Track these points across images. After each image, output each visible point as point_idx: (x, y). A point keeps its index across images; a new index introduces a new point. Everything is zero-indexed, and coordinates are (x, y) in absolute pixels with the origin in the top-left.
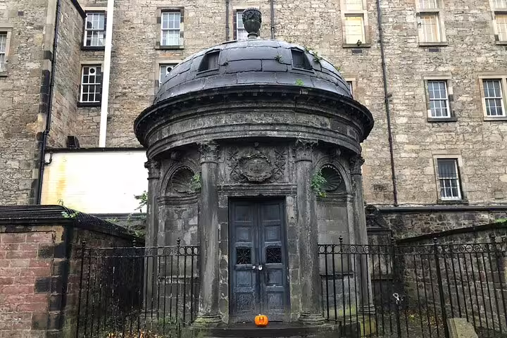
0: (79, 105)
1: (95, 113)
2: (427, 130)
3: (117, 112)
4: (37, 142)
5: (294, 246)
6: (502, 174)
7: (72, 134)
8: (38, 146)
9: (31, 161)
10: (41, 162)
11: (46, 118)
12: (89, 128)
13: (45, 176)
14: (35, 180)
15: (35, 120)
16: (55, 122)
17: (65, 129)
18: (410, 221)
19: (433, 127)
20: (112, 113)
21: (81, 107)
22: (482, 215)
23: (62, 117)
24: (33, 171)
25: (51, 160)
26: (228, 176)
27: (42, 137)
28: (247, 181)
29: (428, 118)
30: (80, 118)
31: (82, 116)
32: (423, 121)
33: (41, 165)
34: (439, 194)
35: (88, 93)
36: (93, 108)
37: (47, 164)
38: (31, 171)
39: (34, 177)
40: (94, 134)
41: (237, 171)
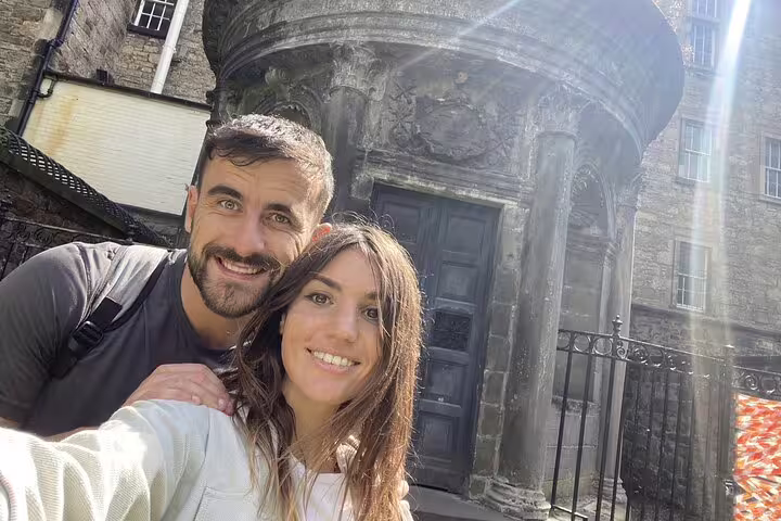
0: (131, 29)
1: (155, 49)
2: (673, 194)
3: (191, 56)
4: (33, 54)
5: (504, 320)
6: (772, 287)
7: (106, 68)
8: (35, 61)
9: (13, 85)
10: (32, 91)
11: (60, 21)
12: (139, 69)
13: (34, 115)
14: (13, 118)
15: (39, 18)
16: (76, 34)
17: (95, 55)
18: (647, 329)
19: (683, 192)
20: (182, 54)
21: (134, 32)
22: (764, 343)
23: (94, 34)
24: (14, 103)
25: (50, 92)
26: (384, 133)
27: (46, 49)
28: (427, 153)
29: (677, 178)
30: (128, 50)
31: (131, 46)
32: (668, 179)
33: (31, 96)
34: (674, 298)
35: (151, 15)
36: (153, 40)
37: (43, 97)
38: (11, 103)
39: (10, 114)
40: (145, 81)
41: (408, 126)
